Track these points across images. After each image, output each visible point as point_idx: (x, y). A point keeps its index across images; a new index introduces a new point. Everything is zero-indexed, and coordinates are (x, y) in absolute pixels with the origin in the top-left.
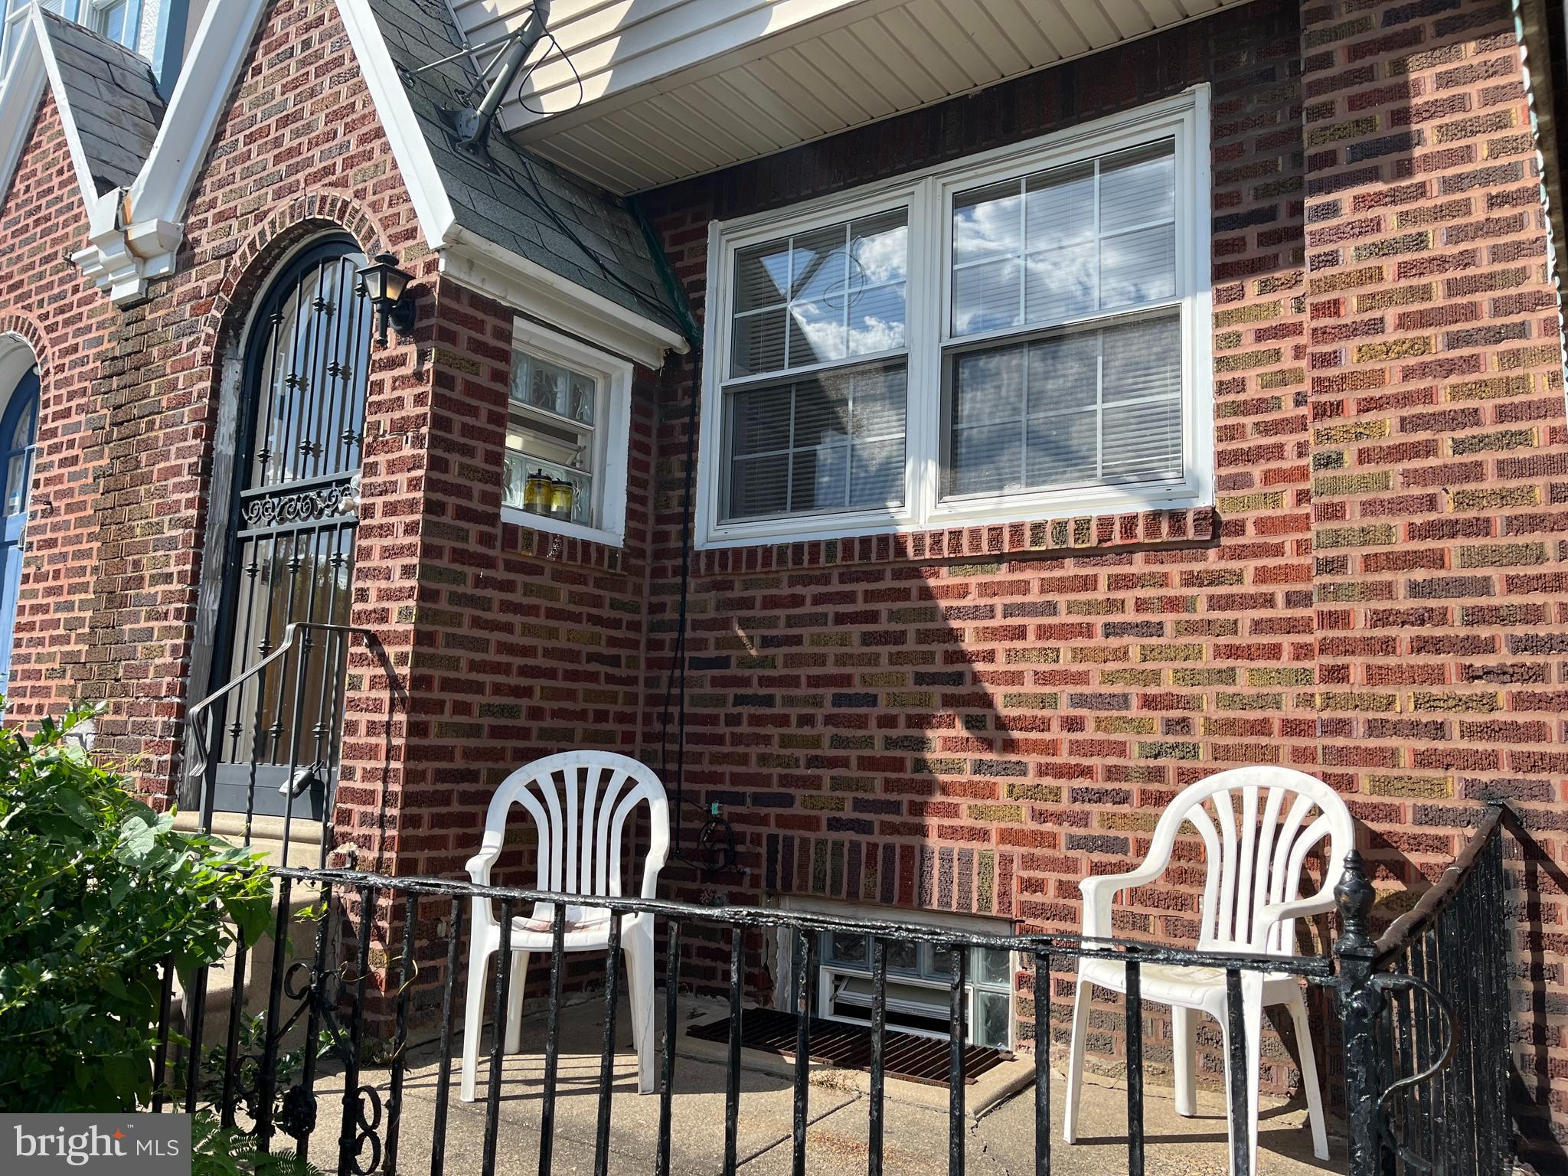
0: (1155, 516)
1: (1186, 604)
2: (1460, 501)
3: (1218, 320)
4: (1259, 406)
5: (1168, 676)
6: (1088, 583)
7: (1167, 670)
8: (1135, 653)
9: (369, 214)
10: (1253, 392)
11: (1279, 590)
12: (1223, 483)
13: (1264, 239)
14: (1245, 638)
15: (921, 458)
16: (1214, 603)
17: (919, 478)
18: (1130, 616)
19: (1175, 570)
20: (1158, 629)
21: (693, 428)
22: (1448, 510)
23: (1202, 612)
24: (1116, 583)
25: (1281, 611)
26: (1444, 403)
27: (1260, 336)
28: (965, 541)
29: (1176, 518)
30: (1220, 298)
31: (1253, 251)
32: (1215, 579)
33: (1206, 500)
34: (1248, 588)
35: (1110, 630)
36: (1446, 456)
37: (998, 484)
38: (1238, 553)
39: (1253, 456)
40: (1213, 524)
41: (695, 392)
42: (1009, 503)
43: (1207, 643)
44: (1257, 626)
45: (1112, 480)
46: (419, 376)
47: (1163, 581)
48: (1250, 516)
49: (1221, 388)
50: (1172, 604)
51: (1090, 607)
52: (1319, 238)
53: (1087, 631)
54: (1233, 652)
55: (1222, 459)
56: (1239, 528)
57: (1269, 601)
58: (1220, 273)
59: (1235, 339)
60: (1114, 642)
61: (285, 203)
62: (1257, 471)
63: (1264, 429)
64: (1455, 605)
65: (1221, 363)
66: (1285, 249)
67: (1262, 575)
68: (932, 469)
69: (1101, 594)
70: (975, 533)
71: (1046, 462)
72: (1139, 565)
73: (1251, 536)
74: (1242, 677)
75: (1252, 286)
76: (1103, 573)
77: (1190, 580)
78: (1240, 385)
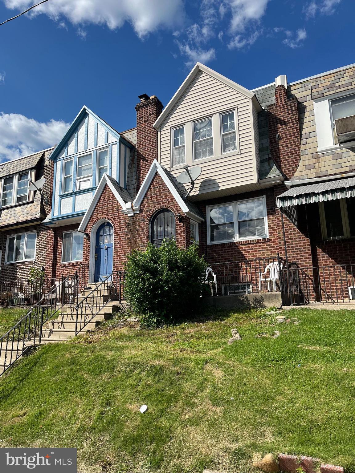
0: (263, 239)
1: (267, 248)
2: (291, 237)
3: (268, 219)
4: (273, 228)
5: (265, 255)
6: (257, 246)
7: (265, 254)
8: (262, 253)
9: (173, 208)
10: (272, 226)
11: (276, 246)
12: (269, 236)
13: (272, 211)
14: (273, 251)
15: (237, 234)
16: (269, 247)
17: (236, 236)
18: (261, 249)
19: (265, 244)
20: (264, 250)
21: (206, 230)
22: (289, 238)
23: (268, 248)
24: (259, 246)
25: (276, 248)
26: (289, 228)
27: (272, 221)
28: (243, 242)
29: (265, 239)
30: (268, 217)
31: (271, 213)
32: (269, 245)
33: (268, 237)
34: (273, 246)
35: (259, 251)
36: (289, 233)
37: (246, 236)
38: (271, 242)
39: (272, 233)
40: (268, 239)
41: (206, 226)
42: (247, 238)
43: (269, 251)
44: (274, 249)
45: (258, 235)
46: (183, 226)
47: (264, 245)
48: (272, 239)
49: (269, 226)
50: (265, 248)
51: (257, 249)
52: (277, 212)
53: (257, 251)
54: (272, 252)
55: (269, 233)
56: (271, 240)
57: (275, 247)
58: (268, 215)
59: (270, 221)
60: (260, 252)
61: (159, 206)
62: (273, 234)
63: (273, 230)
64: (291, 246)
65: (268, 224)
66: (274, 212)
67: (274, 244)
69: (258, 247)
70: (244, 241)
71: (250, 234)
72: (262, 244)
73: (272, 241)
74: (273, 254)
75: (271, 216)
76: (258, 245)
77: (267, 245)
78: (271, 226)
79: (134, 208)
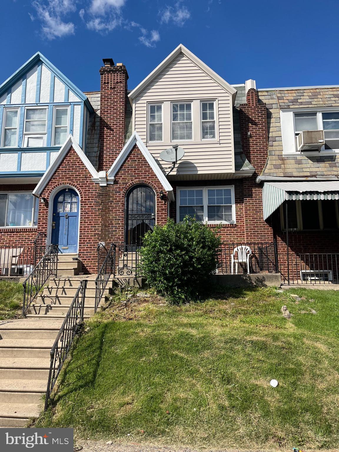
0: (231, 224)
1: (234, 232)
2: (257, 225)
3: (236, 207)
4: (240, 215)
5: (232, 239)
6: (225, 230)
7: (232, 238)
8: (229, 237)
10: (239, 214)
11: (242, 231)
12: (236, 222)
13: (240, 200)
14: (239, 235)
15: (206, 217)
16: (236, 232)
17: (205, 219)
18: (229, 233)
19: (232, 229)
20: (231, 235)
21: (176, 210)
22: (256, 225)
23: (235, 233)
24: (227, 230)
25: (242, 233)
26: (255, 217)
27: (239, 209)
28: (212, 225)
29: (233, 224)
30: (236, 205)
31: (239, 201)
32: (236, 230)
33: (235, 223)
34: (239, 231)
35: (227, 234)
36: (255, 221)
37: (215, 220)
38: (238, 228)
39: (239, 219)
40: (236, 225)
41: (176, 206)
42: (216, 222)
43: (236, 236)
44: (240, 234)
45: (225, 220)
47: (231, 230)
48: (239, 225)
49: (236, 213)
50: (232, 232)
51: (225, 232)
52: (245, 202)
53: (225, 235)
54: (238, 237)
55: (236, 220)
56: (238, 226)
57: (241, 232)
58: (236, 203)
59: (237, 209)
60: (227, 236)
62: (239, 221)
63: (240, 217)
64: (256, 233)
65: (236, 211)
66: (241, 202)
67: (240, 230)
68: (207, 218)
69: (226, 231)
70: (213, 225)
71: (220, 218)
72: (229, 229)
73: (239, 227)
74: (239, 239)
75: (239, 204)
76: (226, 229)
77: (234, 230)
78: (238, 213)
79: (108, 178)
